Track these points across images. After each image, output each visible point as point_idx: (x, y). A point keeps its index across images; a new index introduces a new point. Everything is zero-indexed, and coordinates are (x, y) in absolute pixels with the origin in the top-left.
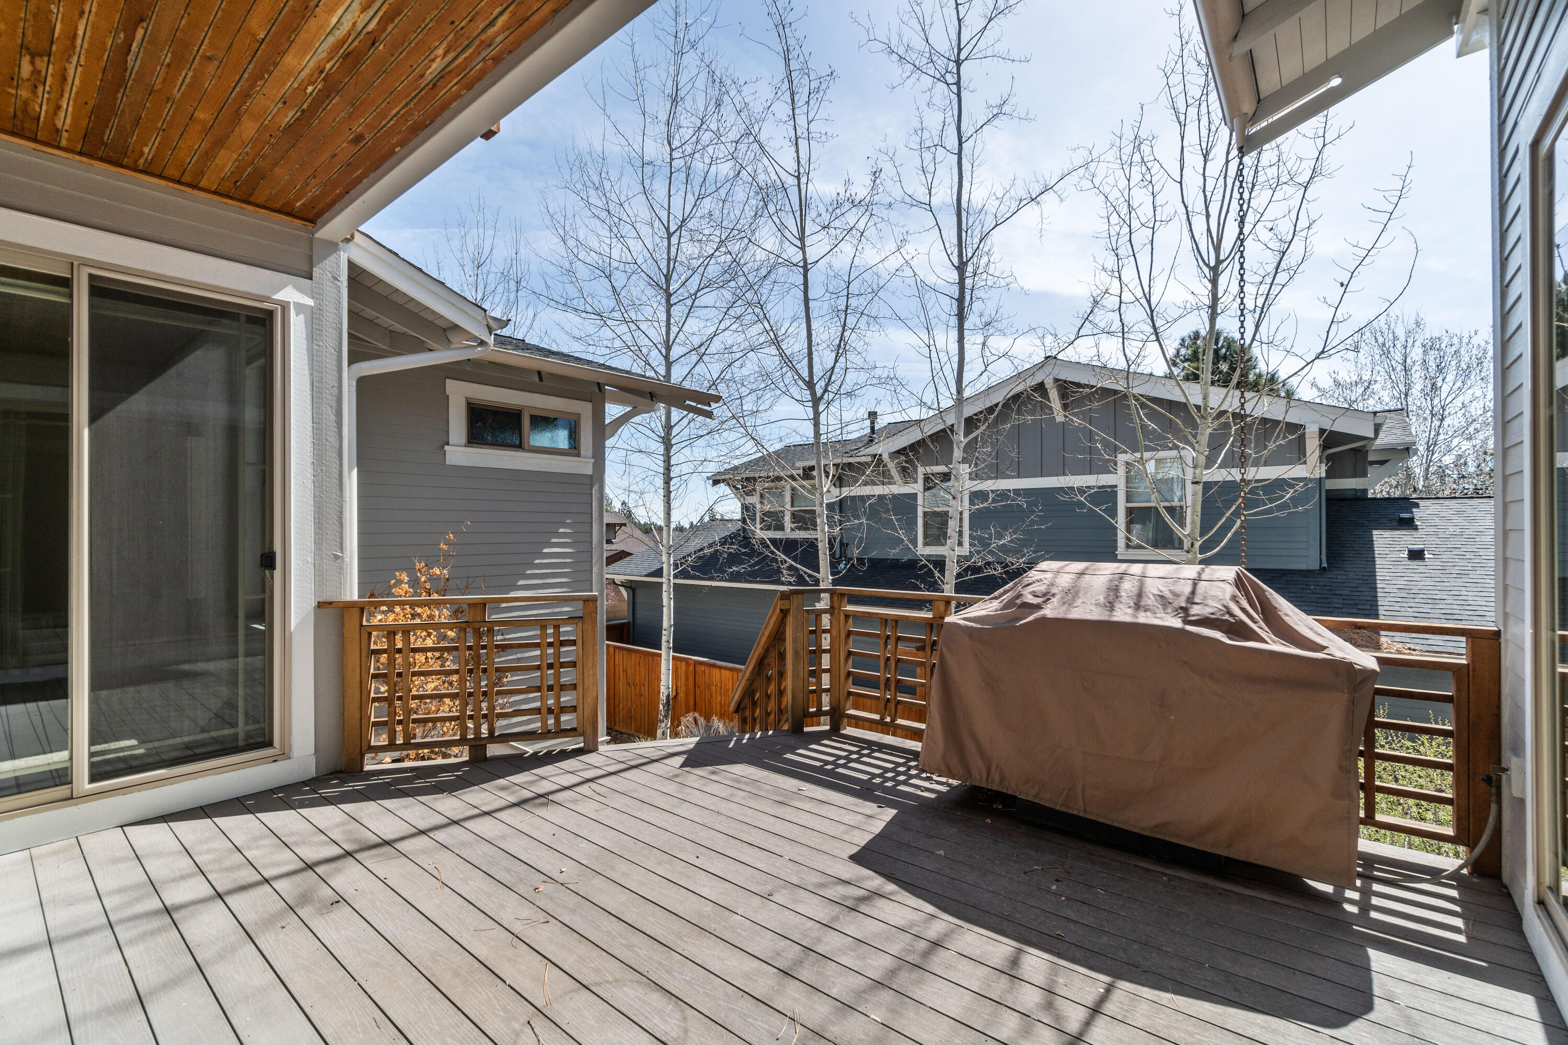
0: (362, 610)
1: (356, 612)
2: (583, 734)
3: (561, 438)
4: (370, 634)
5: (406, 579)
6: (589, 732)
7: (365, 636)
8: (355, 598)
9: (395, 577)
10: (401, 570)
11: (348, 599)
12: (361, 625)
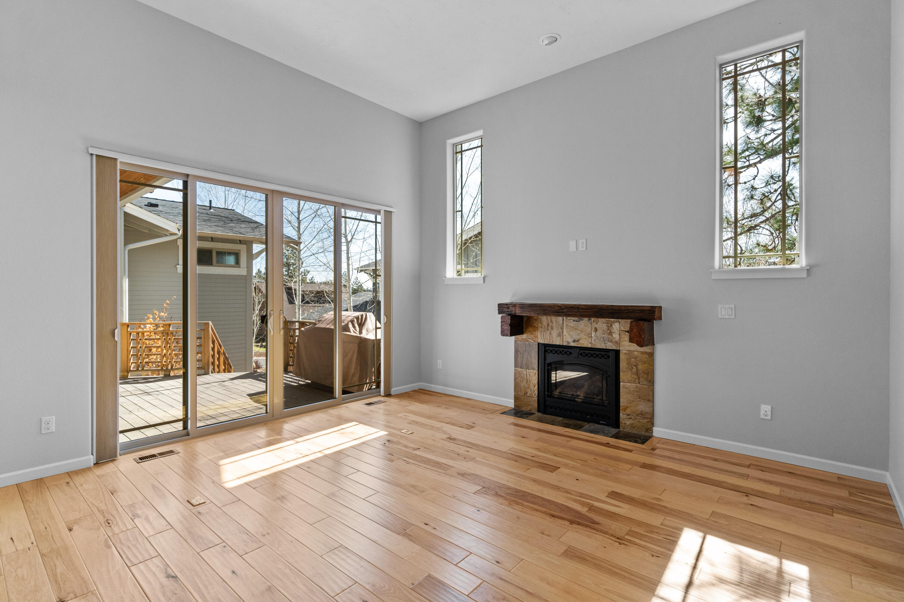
0: (128, 326)
1: (126, 327)
2: (204, 369)
3: (231, 260)
4: (131, 334)
5: (151, 317)
6: (206, 368)
7: (129, 334)
8: (127, 322)
9: (147, 316)
10: (149, 314)
11: (124, 322)
12: (127, 331)
